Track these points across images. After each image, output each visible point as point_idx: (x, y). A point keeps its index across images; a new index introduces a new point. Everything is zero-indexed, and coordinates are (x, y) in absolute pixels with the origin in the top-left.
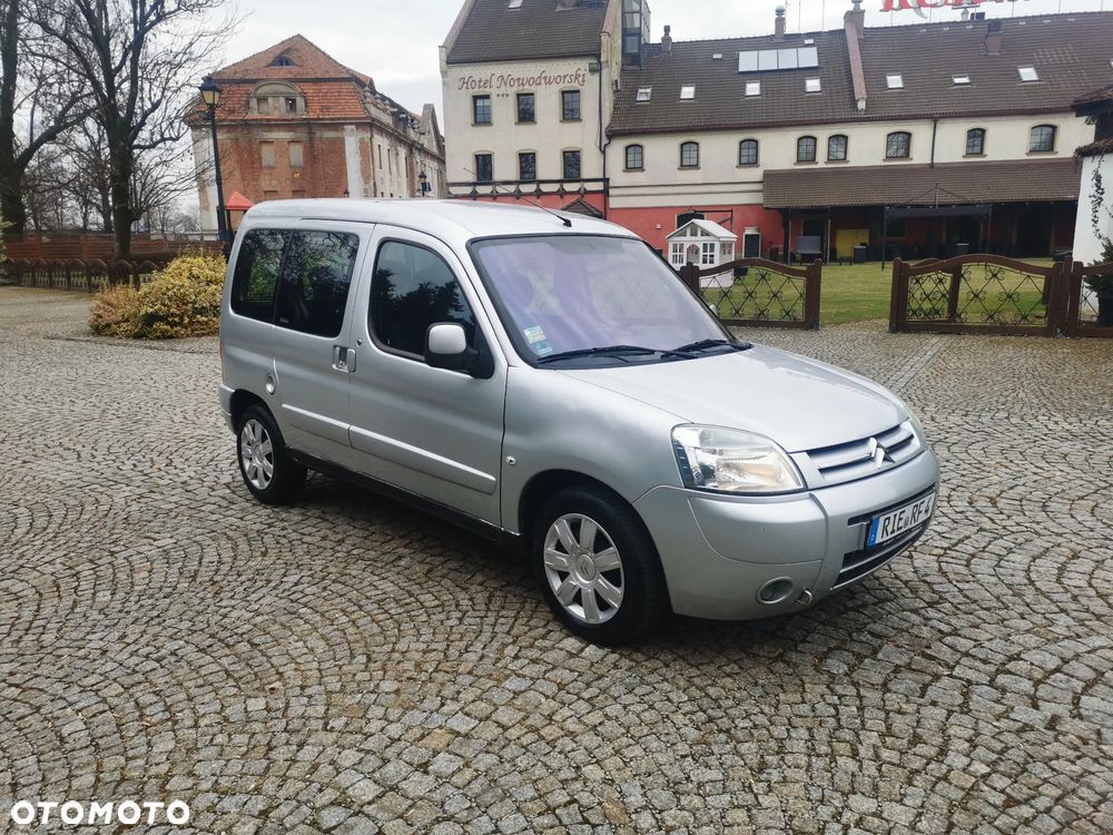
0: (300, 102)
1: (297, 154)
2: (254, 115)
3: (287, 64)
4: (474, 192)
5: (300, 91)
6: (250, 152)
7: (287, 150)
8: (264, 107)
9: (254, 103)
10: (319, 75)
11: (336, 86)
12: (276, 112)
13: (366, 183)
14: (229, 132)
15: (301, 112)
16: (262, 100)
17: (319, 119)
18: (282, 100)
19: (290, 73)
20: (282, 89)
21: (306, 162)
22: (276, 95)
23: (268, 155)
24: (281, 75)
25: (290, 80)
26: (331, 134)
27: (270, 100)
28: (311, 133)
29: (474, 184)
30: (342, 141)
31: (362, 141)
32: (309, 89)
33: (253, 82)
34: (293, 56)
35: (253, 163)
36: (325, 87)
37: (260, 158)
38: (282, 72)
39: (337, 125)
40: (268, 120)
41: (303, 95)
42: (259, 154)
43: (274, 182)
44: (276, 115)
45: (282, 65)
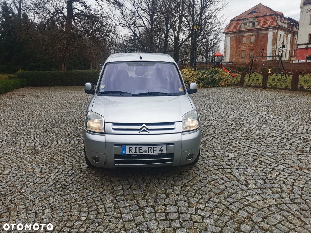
0: (256, 23)
1: (253, 39)
2: (243, 29)
3: (254, 13)
4: (307, 47)
5: (257, 20)
6: (240, 39)
7: (250, 38)
8: (246, 26)
9: (243, 25)
10: (263, 15)
11: (268, 17)
12: (249, 27)
13: (273, 46)
14: (234, 34)
15: (256, 27)
16: (245, 24)
17: (261, 28)
18: (251, 23)
19: (255, 15)
20: (251, 20)
21: (255, 41)
22: (249, 23)
23: (244, 40)
24: (252, 16)
25: (255, 17)
26: (264, 32)
27: (247, 24)
28: (258, 32)
29: (307, 44)
30: (267, 34)
31: (274, 33)
32: (260, 19)
33: (243, 19)
34: (257, 11)
35: (240, 42)
36: (265, 18)
37: (242, 41)
38: (253, 15)
39: (267, 29)
40: (246, 30)
41: (258, 21)
42: (242, 40)
43: (245, 48)
44: (248, 28)
45: (253, 13)
